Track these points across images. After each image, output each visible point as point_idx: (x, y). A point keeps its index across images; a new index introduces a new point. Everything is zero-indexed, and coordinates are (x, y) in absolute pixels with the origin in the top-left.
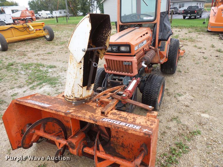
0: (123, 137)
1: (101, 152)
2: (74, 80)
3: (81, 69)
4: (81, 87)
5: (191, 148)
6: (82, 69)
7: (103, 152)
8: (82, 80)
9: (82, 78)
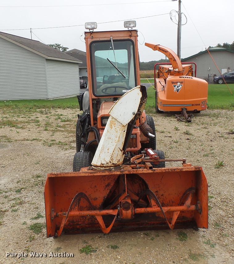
0: (162, 195)
1: (153, 207)
2: (116, 144)
3: (124, 131)
4: (121, 150)
5: (212, 206)
6: (126, 131)
7: (155, 205)
8: (123, 143)
9: (124, 141)
